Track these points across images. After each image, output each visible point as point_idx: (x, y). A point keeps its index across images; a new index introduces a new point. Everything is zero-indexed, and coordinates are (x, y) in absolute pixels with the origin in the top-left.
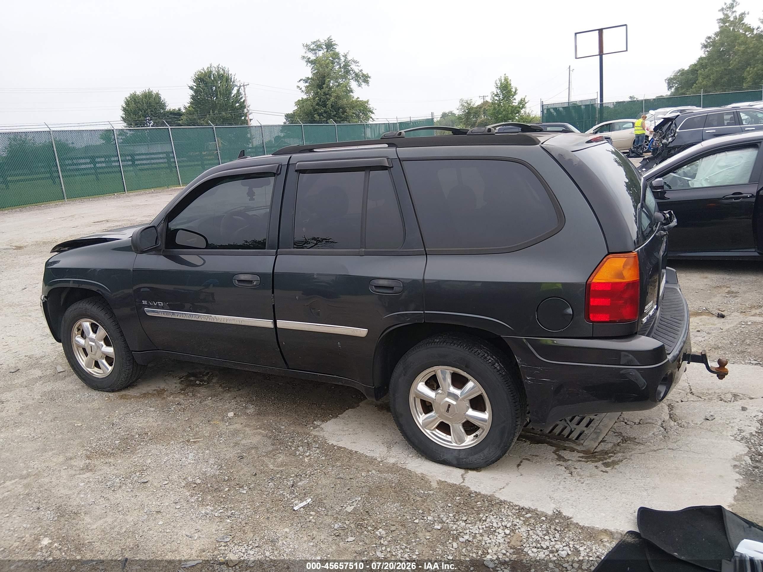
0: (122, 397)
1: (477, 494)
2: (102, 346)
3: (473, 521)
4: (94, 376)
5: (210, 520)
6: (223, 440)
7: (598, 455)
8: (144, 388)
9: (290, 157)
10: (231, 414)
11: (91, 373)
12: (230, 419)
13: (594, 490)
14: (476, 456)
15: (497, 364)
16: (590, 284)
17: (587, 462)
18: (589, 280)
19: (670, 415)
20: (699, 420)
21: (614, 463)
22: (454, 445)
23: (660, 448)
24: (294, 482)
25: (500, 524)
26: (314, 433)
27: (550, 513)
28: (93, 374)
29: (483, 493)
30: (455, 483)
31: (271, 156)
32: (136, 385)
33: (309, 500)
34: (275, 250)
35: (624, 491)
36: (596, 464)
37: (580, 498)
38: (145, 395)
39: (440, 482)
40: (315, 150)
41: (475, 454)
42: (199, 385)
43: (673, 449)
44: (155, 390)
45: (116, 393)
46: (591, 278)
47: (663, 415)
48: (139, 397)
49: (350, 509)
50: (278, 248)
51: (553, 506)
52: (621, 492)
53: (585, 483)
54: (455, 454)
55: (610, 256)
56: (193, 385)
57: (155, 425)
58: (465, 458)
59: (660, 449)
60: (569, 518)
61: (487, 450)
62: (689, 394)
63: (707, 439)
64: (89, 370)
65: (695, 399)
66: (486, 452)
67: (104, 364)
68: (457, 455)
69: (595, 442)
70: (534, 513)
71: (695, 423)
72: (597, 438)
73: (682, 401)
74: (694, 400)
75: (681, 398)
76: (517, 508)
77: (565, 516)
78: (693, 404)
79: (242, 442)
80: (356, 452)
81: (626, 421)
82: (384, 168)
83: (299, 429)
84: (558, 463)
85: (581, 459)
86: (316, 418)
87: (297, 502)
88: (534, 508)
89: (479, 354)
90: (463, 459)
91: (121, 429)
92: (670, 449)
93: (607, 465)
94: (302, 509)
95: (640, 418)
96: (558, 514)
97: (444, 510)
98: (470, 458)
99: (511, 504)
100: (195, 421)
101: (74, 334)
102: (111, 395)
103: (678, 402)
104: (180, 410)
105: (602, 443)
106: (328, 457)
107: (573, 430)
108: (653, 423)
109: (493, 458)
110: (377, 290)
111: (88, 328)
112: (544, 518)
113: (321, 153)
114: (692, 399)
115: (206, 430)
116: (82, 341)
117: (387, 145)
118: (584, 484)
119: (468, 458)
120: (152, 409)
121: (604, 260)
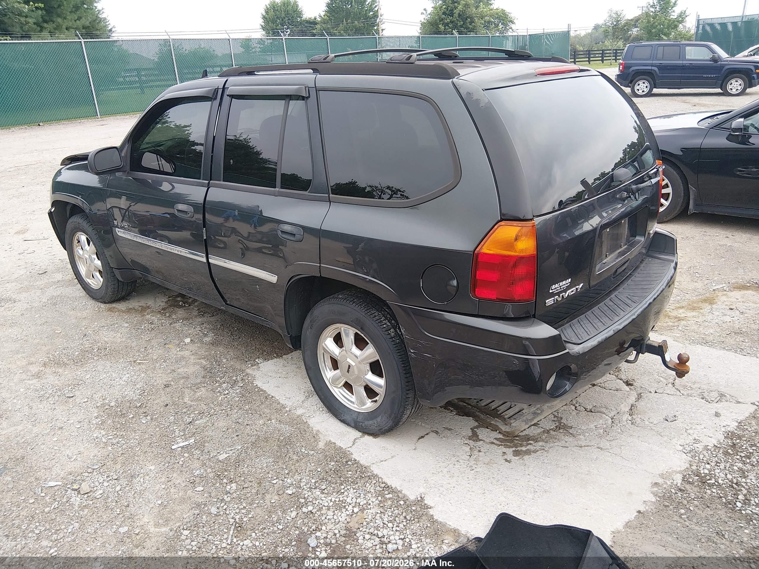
0: (110, 310)
1: (356, 462)
2: (95, 259)
3: (331, 492)
4: (91, 286)
5: (96, 444)
6: (165, 365)
7: (517, 440)
8: (134, 303)
9: (227, 80)
10: (188, 340)
11: (89, 283)
12: (185, 344)
13: (478, 481)
14: (371, 422)
15: (392, 330)
16: (478, 254)
17: (499, 445)
18: (477, 250)
19: (631, 407)
20: (657, 418)
21: (528, 452)
22: (354, 407)
23: (589, 444)
24: (193, 419)
25: (354, 500)
26: (248, 371)
27: (412, 497)
28: (90, 285)
29: (361, 462)
30: (342, 447)
31: (217, 77)
32: (129, 300)
33: (192, 441)
34: (207, 182)
35: (509, 488)
36: (505, 450)
37: (457, 486)
38: (129, 311)
39: (329, 443)
40: (256, 73)
41: (372, 419)
42: (181, 307)
43: (601, 449)
44: (140, 306)
45: (108, 305)
46: (480, 246)
47: (622, 406)
48: (123, 312)
49: (222, 457)
50: (211, 180)
51: (422, 490)
52: (506, 488)
53: (476, 470)
54: (354, 416)
55: (503, 223)
56: (175, 306)
57: (119, 340)
58: (362, 422)
59: (588, 446)
60: (428, 507)
61: (380, 417)
62: (670, 385)
63: (649, 444)
64: (88, 280)
65: (672, 393)
66: (379, 419)
67: (97, 277)
68: (355, 418)
69: (527, 424)
70: (396, 495)
71: (651, 421)
72: (532, 419)
73: (656, 392)
74: (670, 393)
75: (656, 389)
76: (383, 485)
77: (425, 504)
78: (665, 397)
79: (179, 370)
80: (273, 397)
81: (577, 405)
82: (303, 98)
83: (238, 366)
84: (466, 442)
85: (495, 441)
86: (261, 356)
87: (179, 441)
88: (399, 489)
89: (375, 316)
90: (360, 422)
91: (88, 341)
92: (598, 448)
93: (517, 453)
94: (180, 449)
95: (595, 404)
96: (420, 501)
97: (310, 474)
98: (366, 423)
99: (380, 480)
100: (154, 342)
101: (75, 245)
102: (102, 306)
103: (651, 392)
104: (148, 329)
105: (533, 427)
106: (244, 398)
107: (512, 406)
108: (604, 413)
109: (385, 427)
110: (284, 236)
111: (84, 241)
112: (402, 503)
113: (262, 77)
114: (668, 392)
115: (156, 353)
116: (81, 252)
117: (311, 71)
118: (473, 472)
119: (364, 423)
120: (126, 325)
121: (496, 227)
